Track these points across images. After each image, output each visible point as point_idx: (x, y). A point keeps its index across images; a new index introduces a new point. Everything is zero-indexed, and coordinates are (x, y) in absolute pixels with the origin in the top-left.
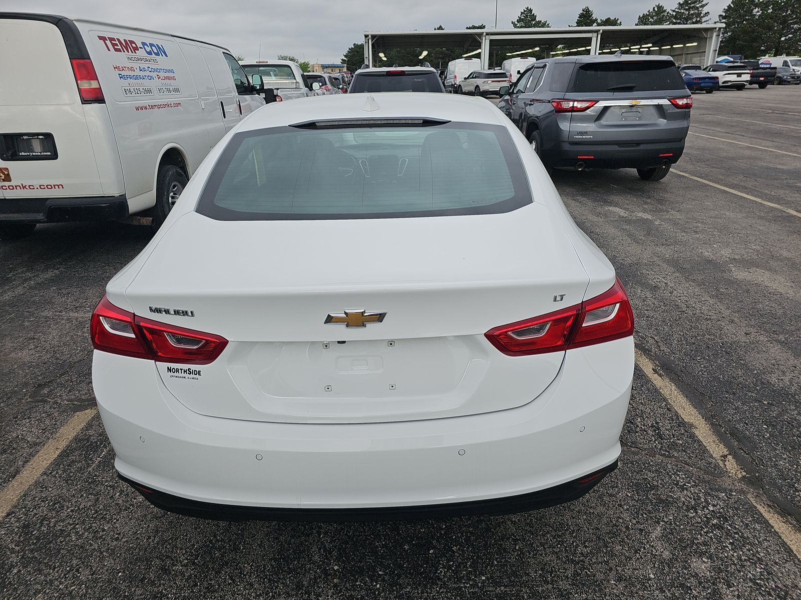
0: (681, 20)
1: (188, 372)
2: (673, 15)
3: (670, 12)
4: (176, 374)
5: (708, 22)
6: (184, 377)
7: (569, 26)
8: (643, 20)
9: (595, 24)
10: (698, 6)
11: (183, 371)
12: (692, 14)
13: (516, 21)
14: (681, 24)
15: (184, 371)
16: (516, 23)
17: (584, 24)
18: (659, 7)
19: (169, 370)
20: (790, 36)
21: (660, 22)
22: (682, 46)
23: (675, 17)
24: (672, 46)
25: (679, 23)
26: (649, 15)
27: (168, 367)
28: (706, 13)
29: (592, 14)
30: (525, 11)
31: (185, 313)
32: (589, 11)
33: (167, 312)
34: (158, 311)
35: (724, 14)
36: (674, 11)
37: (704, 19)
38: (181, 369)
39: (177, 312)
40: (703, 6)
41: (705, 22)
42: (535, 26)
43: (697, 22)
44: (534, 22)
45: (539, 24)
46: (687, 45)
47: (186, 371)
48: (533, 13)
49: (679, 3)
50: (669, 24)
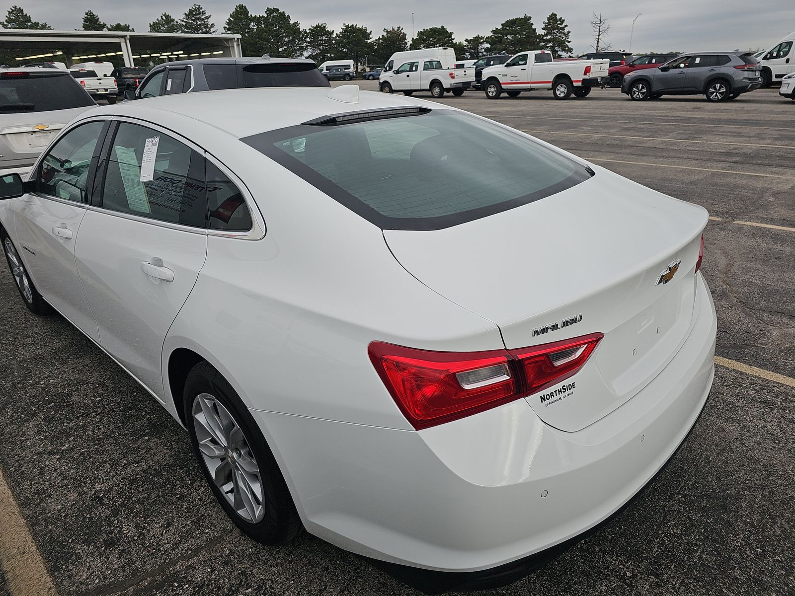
0: (192, 30)
1: (562, 390)
2: (183, 24)
3: (179, 22)
4: (551, 400)
5: (216, 33)
6: (560, 399)
7: (76, 30)
8: (155, 27)
9: (105, 29)
10: (203, 17)
11: (557, 392)
12: (200, 25)
13: (5, 21)
14: (193, 33)
15: (559, 392)
16: (5, 23)
17: (92, 28)
18: (167, 17)
19: (543, 399)
20: (285, 47)
21: (171, 30)
22: (209, 54)
23: (186, 27)
24: (200, 54)
25: (190, 33)
26: (159, 24)
27: (541, 397)
28: (212, 25)
29: (98, 19)
30: (13, 11)
31: (574, 321)
32: (94, 15)
33: (555, 327)
34: (545, 330)
35: (228, 27)
36: (183, 21)
37: (212, 30)
38: (555, 391)
39: (566, 324)
40: (207, 18)
41: (213, 32)
42: (32, 27)
43: (206, 33)
44: (29, 24)
45: (35, 26)
46: (214, 53)
47: (561, 391)
48: (25, 14)
49: (186, 14)
50: (182, 33)
